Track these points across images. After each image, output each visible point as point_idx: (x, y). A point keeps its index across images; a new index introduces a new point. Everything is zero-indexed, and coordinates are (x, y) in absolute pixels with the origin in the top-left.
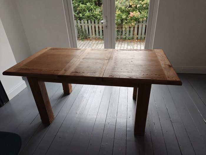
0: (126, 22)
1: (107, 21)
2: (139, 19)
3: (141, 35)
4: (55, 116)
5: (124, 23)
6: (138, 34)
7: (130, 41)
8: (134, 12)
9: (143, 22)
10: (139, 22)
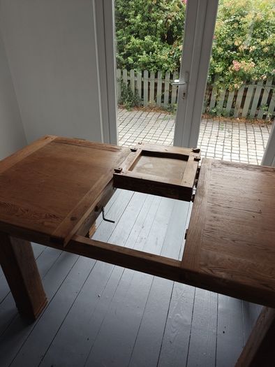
0: (222, 79)
1: (187, 82)
2: (250, 76)
3: (250, 108)
4: (48, 300)
5: (217, 83)
6: (242, 106)
7: (226, 119)
8: (243, 62)
9: (256, 84)
10: (248, 82)
